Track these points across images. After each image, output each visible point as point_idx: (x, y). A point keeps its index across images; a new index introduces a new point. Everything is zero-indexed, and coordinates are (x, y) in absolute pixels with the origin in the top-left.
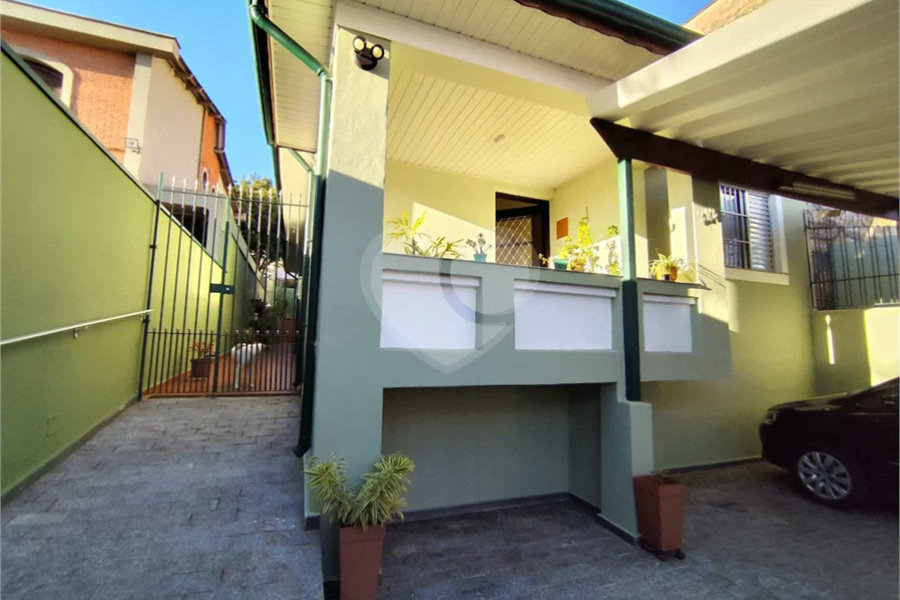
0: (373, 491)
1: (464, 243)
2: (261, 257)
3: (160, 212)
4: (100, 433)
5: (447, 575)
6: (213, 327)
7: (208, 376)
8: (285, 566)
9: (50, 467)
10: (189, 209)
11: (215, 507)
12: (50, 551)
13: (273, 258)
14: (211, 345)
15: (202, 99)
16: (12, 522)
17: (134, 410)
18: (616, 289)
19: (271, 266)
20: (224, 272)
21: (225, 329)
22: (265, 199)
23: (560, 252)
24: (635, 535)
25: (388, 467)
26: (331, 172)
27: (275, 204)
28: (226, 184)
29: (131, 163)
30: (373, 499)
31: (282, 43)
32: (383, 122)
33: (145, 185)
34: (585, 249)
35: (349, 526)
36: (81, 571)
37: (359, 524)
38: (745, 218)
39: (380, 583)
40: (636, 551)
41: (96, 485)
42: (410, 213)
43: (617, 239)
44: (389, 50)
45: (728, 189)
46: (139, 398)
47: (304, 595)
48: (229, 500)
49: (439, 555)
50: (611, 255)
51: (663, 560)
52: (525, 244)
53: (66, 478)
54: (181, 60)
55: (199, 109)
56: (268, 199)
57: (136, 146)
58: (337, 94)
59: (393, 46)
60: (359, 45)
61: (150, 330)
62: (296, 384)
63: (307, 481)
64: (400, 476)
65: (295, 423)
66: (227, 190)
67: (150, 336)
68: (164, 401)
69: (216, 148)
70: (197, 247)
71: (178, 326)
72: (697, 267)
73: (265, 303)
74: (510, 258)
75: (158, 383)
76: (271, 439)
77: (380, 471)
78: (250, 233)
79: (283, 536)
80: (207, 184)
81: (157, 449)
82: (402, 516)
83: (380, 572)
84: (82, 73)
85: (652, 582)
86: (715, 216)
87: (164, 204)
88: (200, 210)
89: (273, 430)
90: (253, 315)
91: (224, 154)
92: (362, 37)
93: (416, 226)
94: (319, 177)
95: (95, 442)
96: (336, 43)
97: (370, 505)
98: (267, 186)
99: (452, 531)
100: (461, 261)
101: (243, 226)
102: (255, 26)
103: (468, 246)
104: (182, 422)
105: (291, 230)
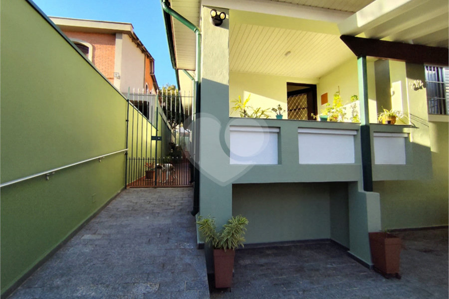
0: (228, 233)
1: (270, 110)
2: (173, 122)
3: (129, 105)
4: (112, 202)
5: (265, 275)
6: (153, 156)
7: (153, 178)
8: (190, 265)
9: (94, 216)
10: (141, 102)
11: (158, 236)
12: (97, 250)
13: (178, 123)
14: (153, 164)
15: (144, 51)
16: (83, 238)
17: (124, 193)
18: (357, 130)
19: (178, 127)
20: (157, 130)
21: (159, 157)
22: (173, 95)
23: (323, 112)
24: (370, 263)
25: (235, 222)
26: (203, 79)
27: (178, 97)
28: (156, 90)
29: (117, 84)
30: (229, 237)
31: (177, 19)
32: (227, 51)
33: (123, 93)
34: (338, 109)
35: (218, 249)
36: (108, 259)
37: (223, 248)
38: (443, 84)
39: (233, 276)
40: (371, 272)
41: (112, 224)
42: (242, 97)
43: (357, 102)
44: (228, 14)
45: (430, 67)
46: (125, 188)
47: (199, 278)
48: (164, 234)
49: (262, 265)
50: (353, 112)
51: (388, 278)
52: (304, 108)
53: (101, 221)
54: (134, 33)
55: (143, 56)
56: (174, 95)
57: (118, 76)
58: (204, 40)
59: (230, 12)
60: (214, 14)
61: (128, 158)
62: (191, 182)
63: (198, 227)
64: (242, 227)
65: (192, 200)
66: (156, 92)
67: (128, 160)
68: (135, 189)
69: (151, 73)
70: (145, 120)
71: (139, 156)
72: (409, 115)
73: (175, 144)
74: (295, 116)
75: (133, 181)
76: (180, 207)
77: (232, 224)
78: (167, 112)
79: (188, 251)
80: (148, 90)
81: (134, 211)
82: (243, 246)
83: (233, 271)
84: (96, 45)
85: (381, 290)
86: (421, 84)
87: (131, 101)
88: (145, 102)
89: (182, 203)
90: (170, 150)
91: (154, 75)
92: (215, 9)
93: (246, 103)
94: (198, 82)
95: (110, 206)
96: (202, 15)
97: (227, 240)
98: (174, 89)
99: (268, 255)
100: (269, 119)
101: (164, 108)
102: (165, 12)
103: (273, 111)
104: (142, 198)
105: (186, 109)
